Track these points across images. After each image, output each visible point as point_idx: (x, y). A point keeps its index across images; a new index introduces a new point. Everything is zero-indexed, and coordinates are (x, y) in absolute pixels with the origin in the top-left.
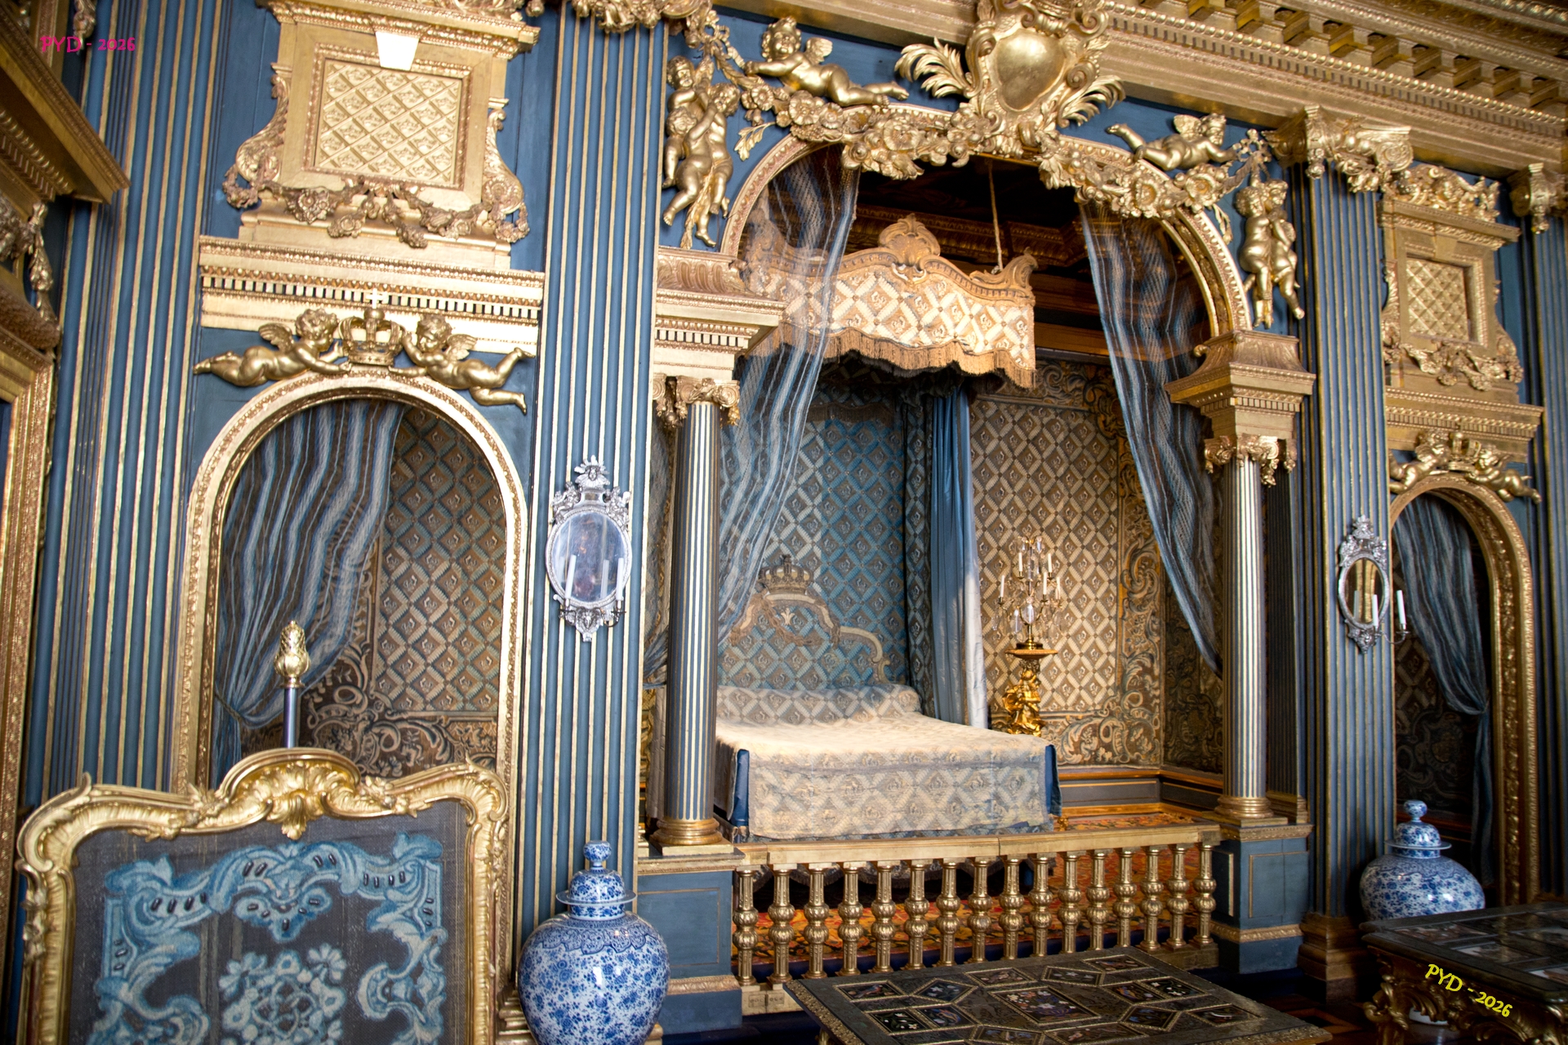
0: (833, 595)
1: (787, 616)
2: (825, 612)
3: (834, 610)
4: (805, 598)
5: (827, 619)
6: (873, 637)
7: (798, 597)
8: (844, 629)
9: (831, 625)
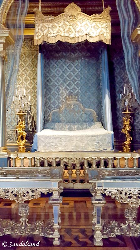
0: (84, 101)
1: (72, 107)
2: (81, 105)
3: (84, 104)
4: (77, 102)
5: (82, 107)
6: (93, 111)
7: (75, 102)
8: (86, 109)
9: (83, 108)
